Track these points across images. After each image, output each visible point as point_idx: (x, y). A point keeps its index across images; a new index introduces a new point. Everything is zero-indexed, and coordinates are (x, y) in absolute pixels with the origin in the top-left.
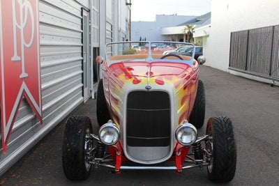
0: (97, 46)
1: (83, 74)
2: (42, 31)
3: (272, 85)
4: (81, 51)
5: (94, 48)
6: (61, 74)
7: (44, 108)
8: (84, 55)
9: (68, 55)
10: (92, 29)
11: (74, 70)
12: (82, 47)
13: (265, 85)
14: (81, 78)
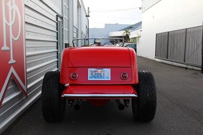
0: (67, 42)
1: (58, 61)
2: (27, 29)
3: (186, 68)
4: (56, 45)
5: (65, 44)
6: (42, 61)
7: (29, 86)
8: (59, 48)
9: (47, 48)
10: (64, 31)
11: (51, 58)
12: (57, 42)
13: (181, 68)
14: (56, 64)
